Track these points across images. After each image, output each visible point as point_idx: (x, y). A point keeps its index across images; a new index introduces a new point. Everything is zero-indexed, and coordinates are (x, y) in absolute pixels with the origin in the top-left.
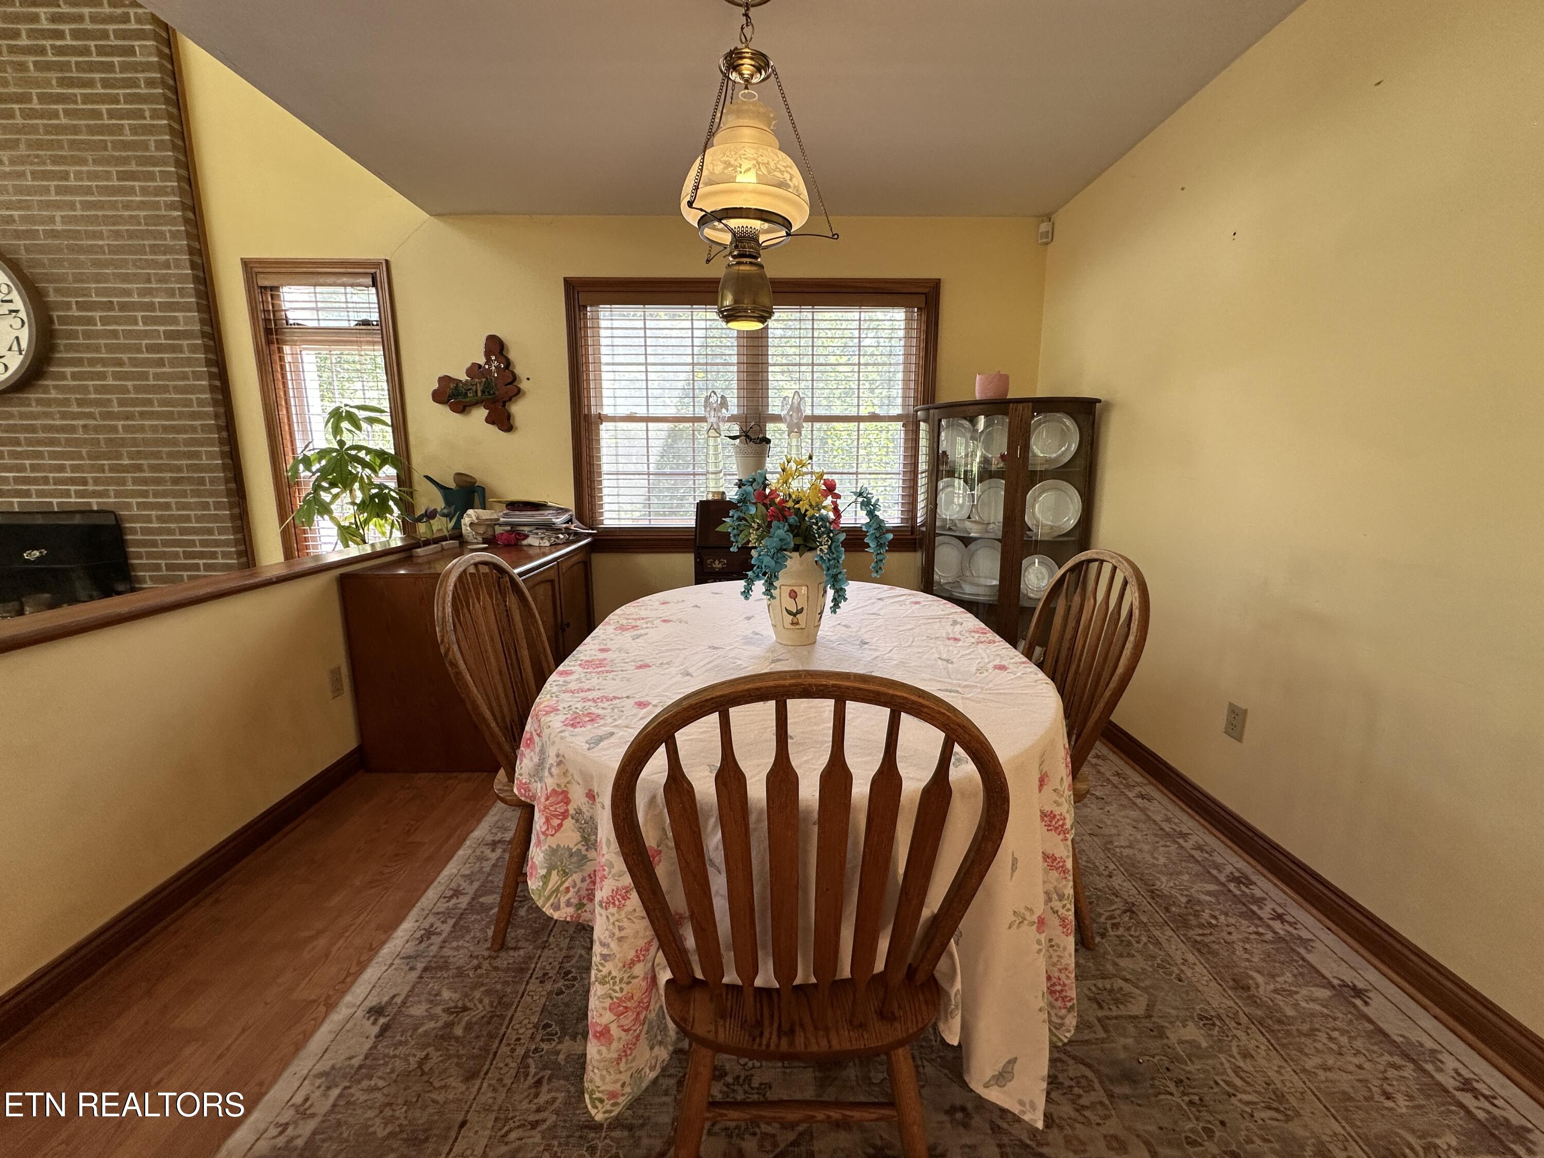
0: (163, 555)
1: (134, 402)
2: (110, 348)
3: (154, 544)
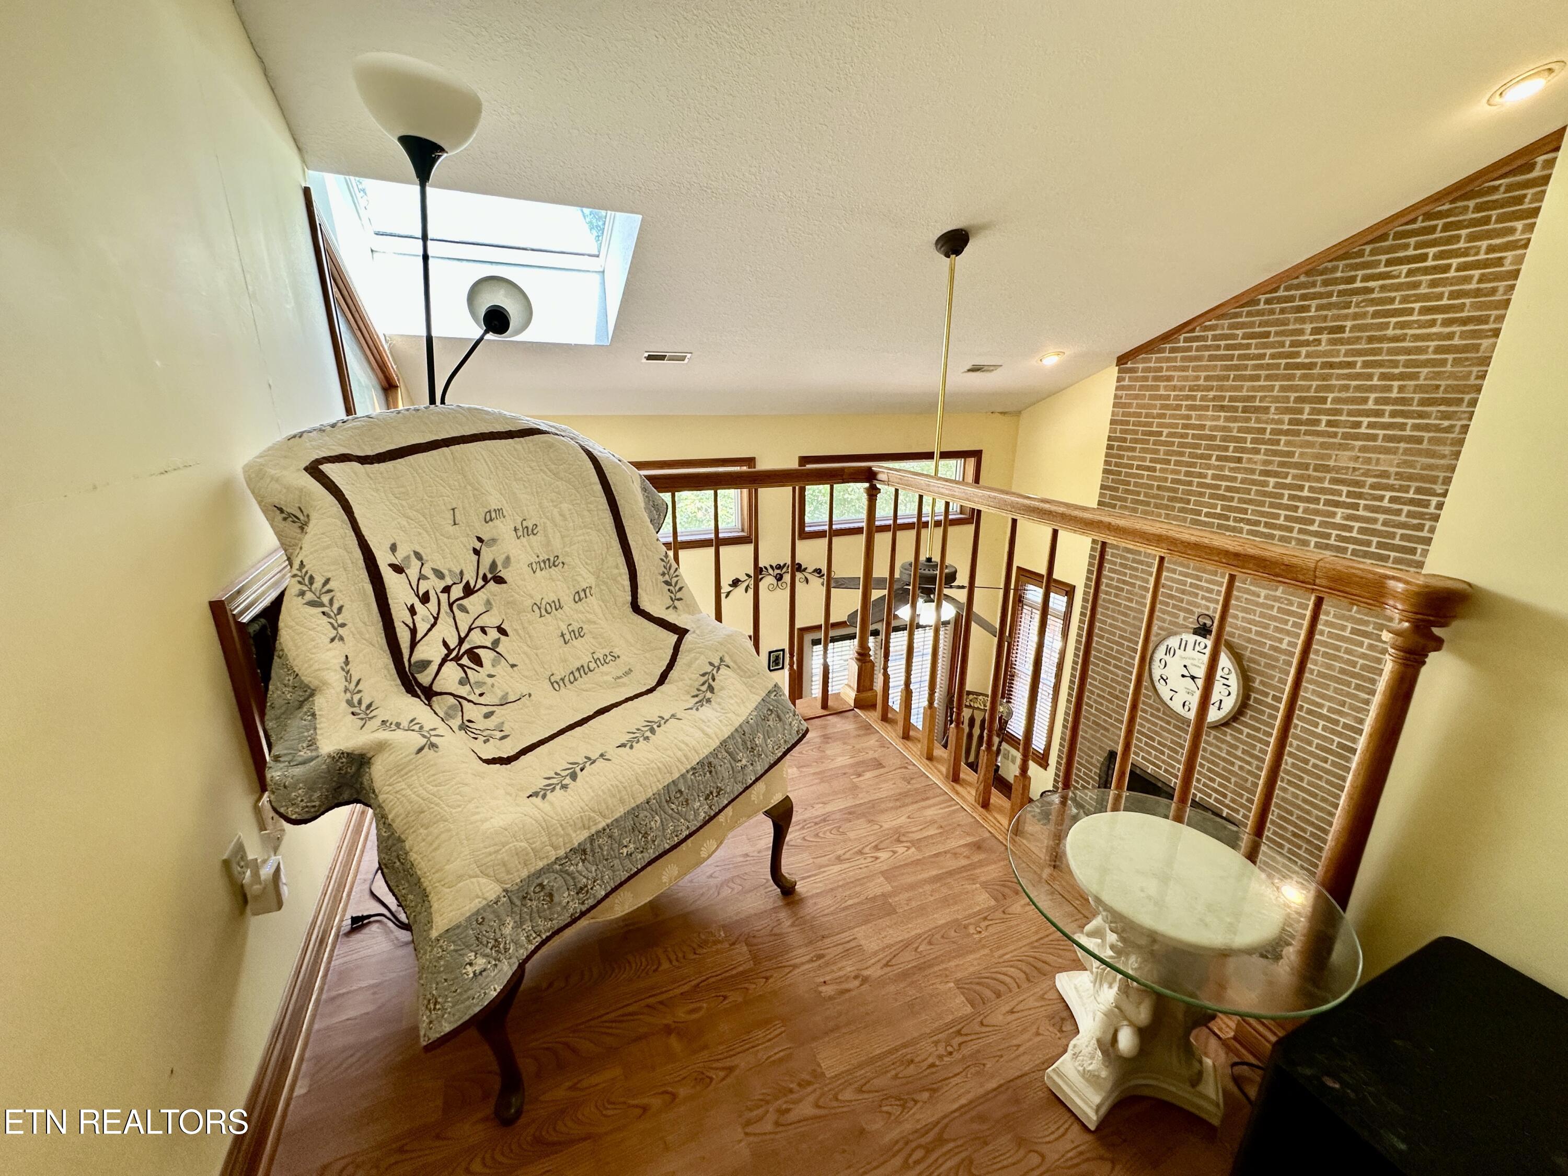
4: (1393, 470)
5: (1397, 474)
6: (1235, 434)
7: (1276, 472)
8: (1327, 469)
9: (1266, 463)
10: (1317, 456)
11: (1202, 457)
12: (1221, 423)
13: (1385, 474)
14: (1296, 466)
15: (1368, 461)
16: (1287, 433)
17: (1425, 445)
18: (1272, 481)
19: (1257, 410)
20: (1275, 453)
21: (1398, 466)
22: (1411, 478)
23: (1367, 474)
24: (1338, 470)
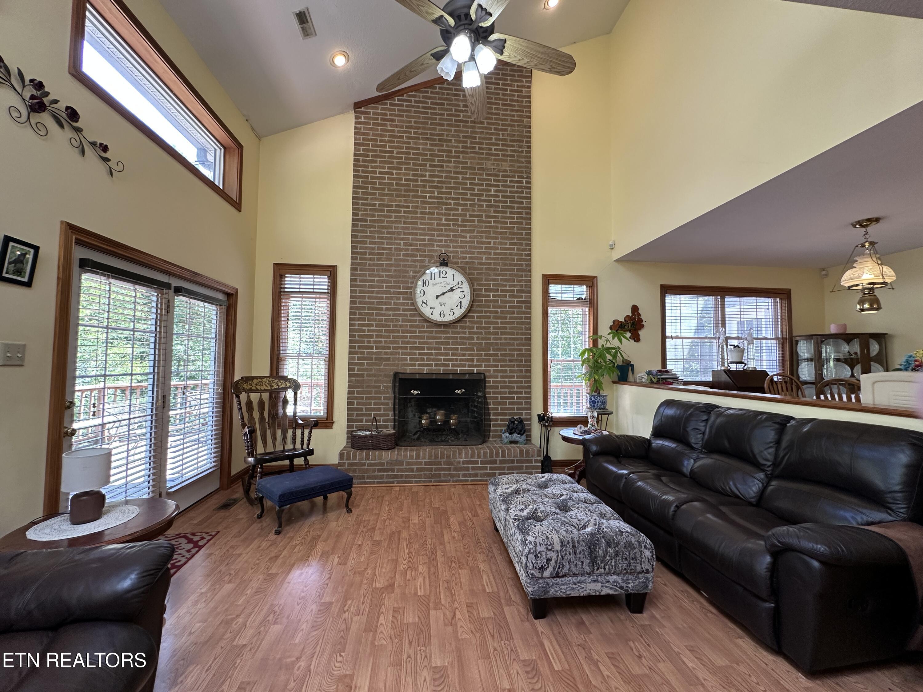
0: (500, 393)
1: (499, 328)
2: (494, 307)
3: (497, 387)
4: (508, 169)
5: (510, 170)
6: (437, 152)
7: (461, 172)
8: (483, 169)
9: (455, 167)
10: (478, 164)
11: (421, 165)
12: (428, 147)
13: (505, 171)
14: (470, 168)
15: (498, 165)
16: (462, 152)
17: (516, 158)
18: (460, 176)
19: (446, 141)
20: (459, 162)
21: (509, 167)
22: (515, 172)
23: (499, 171)
24: (487, 169)
